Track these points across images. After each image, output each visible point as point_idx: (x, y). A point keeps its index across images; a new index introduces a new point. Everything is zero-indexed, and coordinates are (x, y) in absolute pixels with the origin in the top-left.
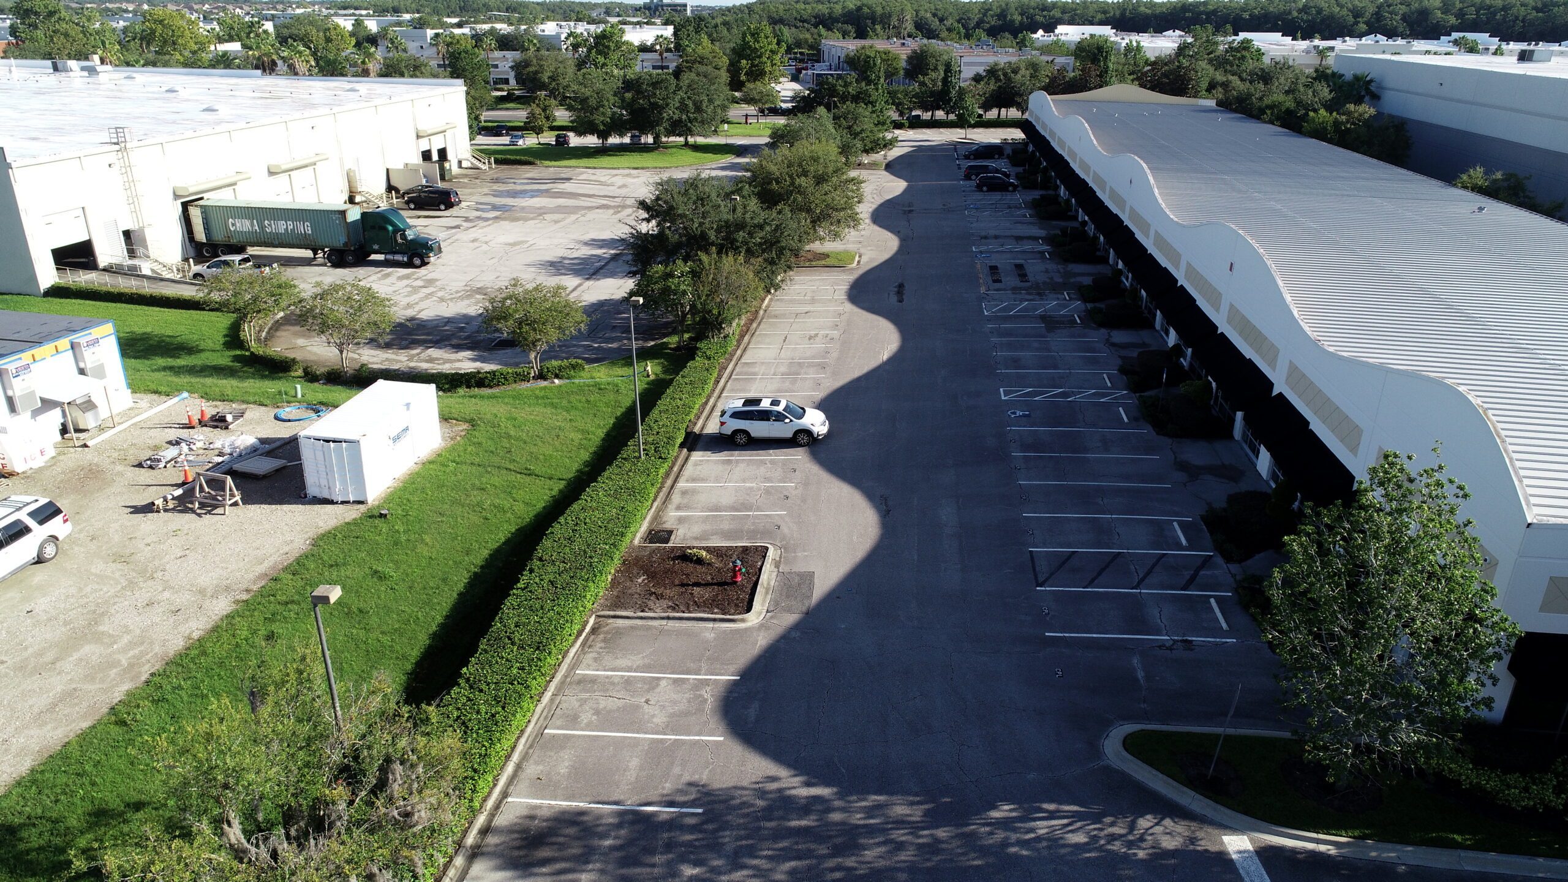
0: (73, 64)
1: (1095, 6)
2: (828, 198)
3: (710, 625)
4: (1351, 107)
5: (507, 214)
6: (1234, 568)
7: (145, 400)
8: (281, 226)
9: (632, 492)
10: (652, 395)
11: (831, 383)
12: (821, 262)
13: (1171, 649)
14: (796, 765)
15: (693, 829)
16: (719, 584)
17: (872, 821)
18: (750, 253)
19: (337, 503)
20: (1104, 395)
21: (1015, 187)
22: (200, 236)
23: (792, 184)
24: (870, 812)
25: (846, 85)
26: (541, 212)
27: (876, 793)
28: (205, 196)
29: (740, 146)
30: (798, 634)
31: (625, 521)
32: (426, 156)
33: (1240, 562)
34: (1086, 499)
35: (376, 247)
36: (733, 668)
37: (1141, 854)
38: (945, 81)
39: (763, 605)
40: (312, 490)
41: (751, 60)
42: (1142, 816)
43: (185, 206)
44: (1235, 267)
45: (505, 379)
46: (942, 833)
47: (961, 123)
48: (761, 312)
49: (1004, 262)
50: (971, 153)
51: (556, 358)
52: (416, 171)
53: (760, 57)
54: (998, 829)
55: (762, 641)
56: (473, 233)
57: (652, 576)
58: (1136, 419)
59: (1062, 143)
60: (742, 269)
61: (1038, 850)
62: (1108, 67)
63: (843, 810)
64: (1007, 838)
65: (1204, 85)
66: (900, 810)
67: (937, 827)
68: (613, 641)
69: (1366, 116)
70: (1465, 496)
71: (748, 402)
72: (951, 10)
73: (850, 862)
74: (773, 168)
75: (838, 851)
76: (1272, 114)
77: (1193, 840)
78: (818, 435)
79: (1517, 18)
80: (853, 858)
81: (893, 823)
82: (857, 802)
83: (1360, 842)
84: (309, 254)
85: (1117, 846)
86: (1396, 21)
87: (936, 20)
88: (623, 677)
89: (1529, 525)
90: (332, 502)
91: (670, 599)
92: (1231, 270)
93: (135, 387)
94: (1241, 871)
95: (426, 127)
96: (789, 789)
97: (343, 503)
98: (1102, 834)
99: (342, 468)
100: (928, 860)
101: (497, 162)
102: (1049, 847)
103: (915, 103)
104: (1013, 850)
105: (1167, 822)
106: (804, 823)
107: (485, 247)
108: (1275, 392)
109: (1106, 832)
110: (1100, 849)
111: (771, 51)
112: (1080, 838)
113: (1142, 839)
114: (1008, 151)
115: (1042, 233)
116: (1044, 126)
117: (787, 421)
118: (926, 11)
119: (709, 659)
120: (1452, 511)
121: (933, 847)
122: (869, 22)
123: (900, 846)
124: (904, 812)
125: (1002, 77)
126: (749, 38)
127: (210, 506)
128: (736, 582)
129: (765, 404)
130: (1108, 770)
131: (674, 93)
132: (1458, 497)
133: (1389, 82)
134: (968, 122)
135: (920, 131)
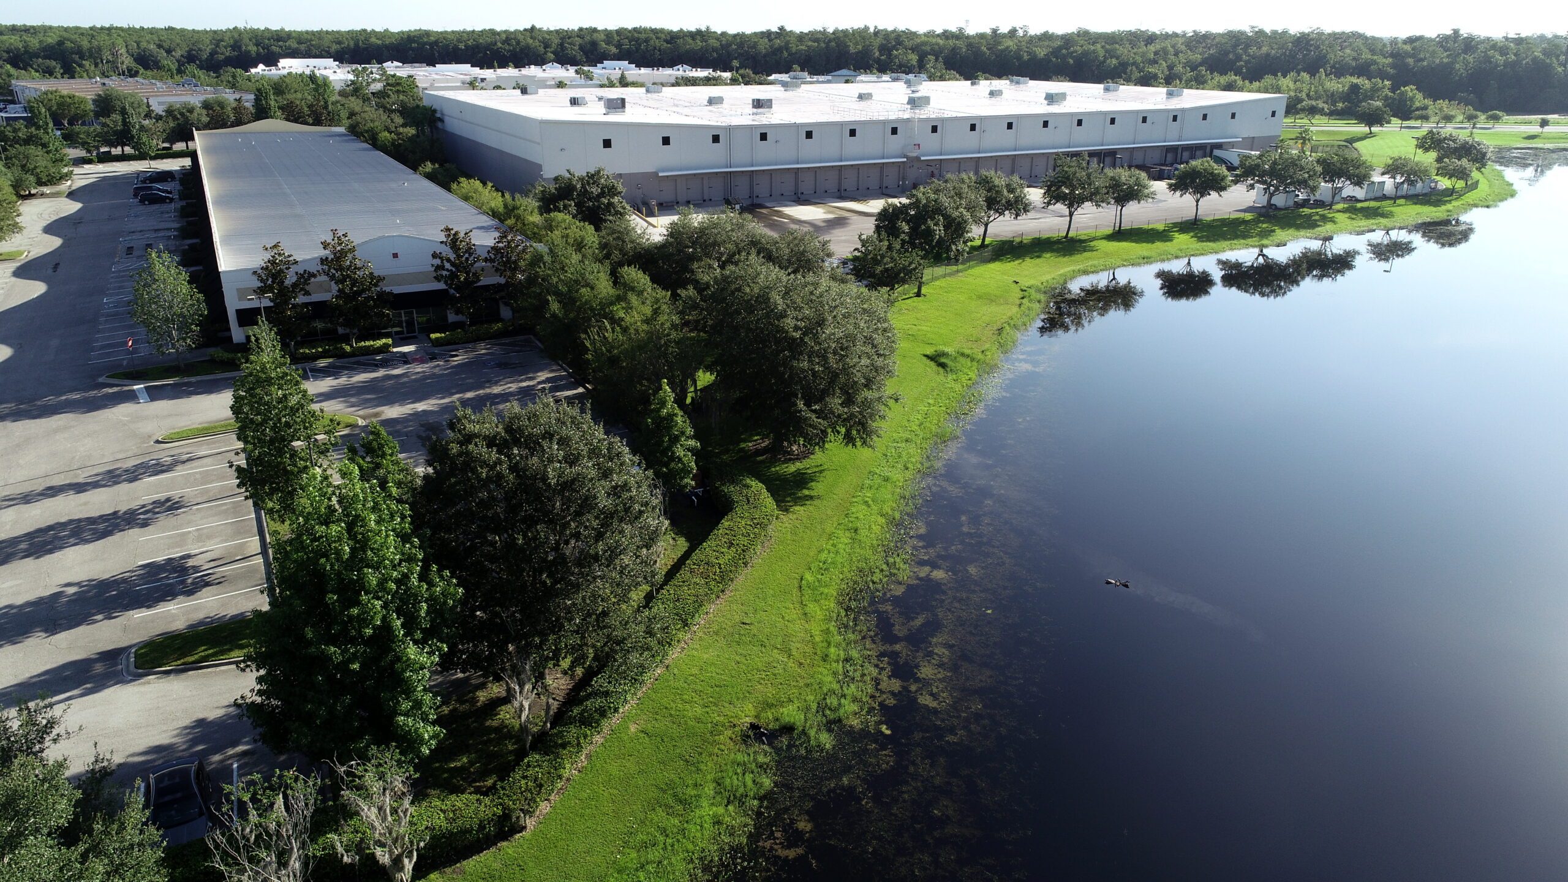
38: (125, 122)
49: (139, 244)
50: (148, 179)
87: (162, 51)
103: (99, 141)
114: (178, 174)
115: (176, 225)
122: (76, 57)
125: (179, 116)
134: (148, 154)
135: (110, 164)
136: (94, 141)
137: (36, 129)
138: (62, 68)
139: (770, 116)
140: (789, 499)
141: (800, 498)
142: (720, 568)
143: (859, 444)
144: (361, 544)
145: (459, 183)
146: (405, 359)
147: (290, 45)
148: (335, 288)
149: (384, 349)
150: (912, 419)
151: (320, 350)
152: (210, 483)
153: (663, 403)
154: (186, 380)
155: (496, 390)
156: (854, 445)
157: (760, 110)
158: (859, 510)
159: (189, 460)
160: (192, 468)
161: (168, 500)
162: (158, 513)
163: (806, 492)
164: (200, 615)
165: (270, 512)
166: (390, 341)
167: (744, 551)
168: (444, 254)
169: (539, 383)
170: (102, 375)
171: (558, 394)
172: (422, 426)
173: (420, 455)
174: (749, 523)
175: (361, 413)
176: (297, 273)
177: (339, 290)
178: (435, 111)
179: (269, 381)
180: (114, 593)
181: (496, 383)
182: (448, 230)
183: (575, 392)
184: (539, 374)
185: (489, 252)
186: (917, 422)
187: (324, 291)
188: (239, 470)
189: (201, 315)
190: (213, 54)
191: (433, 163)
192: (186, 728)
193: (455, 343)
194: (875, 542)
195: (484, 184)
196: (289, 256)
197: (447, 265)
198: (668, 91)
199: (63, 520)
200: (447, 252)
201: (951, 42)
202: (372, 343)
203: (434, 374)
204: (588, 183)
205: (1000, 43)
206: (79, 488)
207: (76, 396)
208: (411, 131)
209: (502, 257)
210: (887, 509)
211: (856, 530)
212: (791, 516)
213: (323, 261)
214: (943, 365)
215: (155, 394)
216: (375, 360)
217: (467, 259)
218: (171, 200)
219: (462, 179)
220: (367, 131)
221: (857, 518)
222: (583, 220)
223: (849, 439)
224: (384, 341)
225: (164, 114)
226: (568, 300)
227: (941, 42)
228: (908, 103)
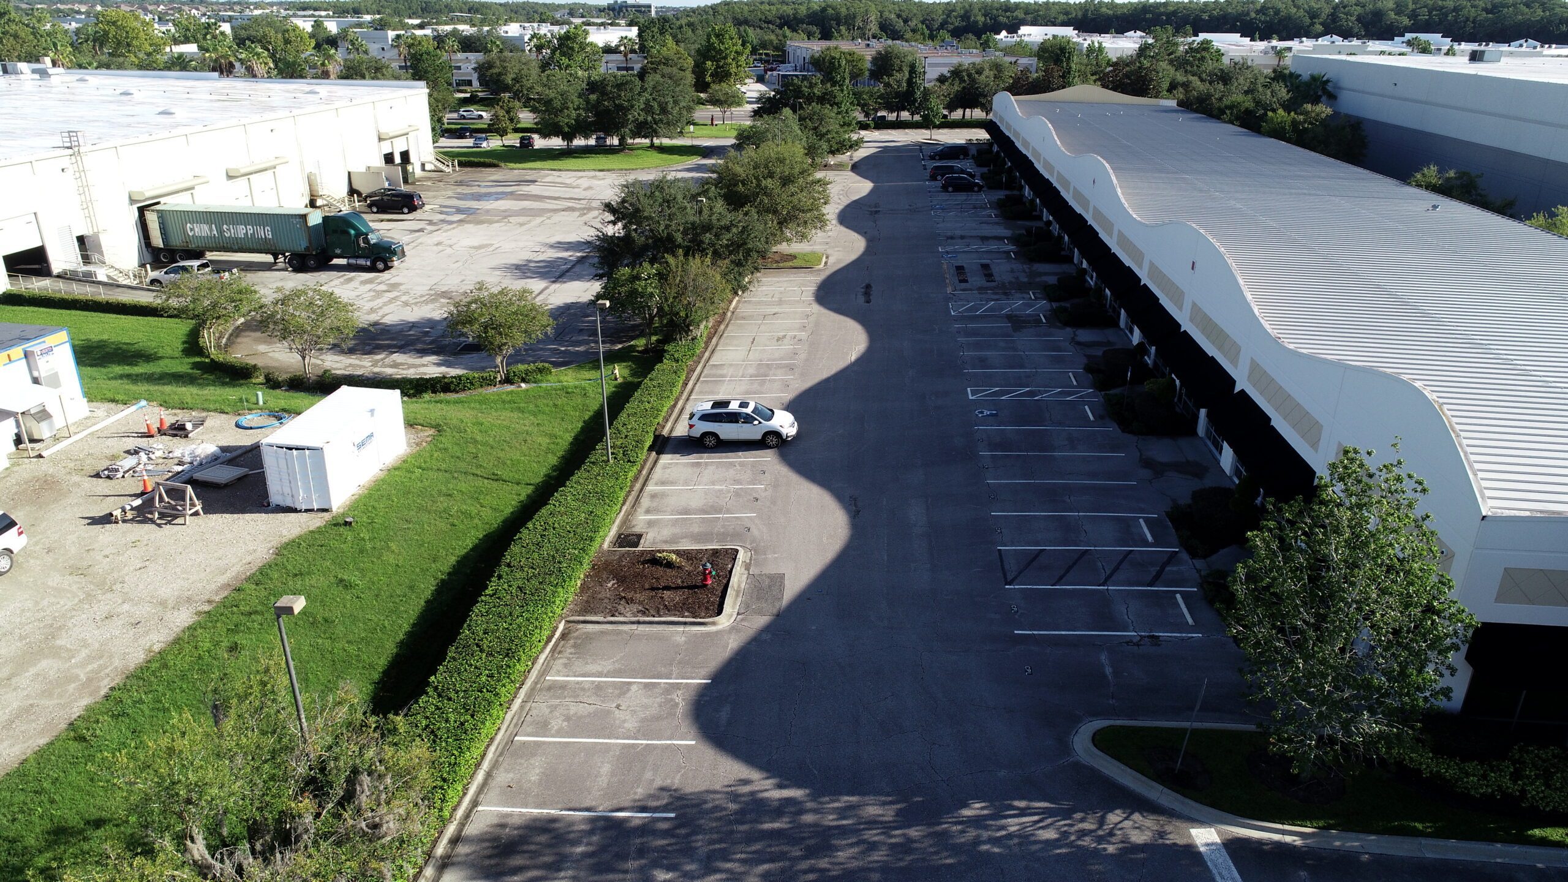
0: (23, 66)
1: (1057, 7)
2: (795, 199)
3: (681, 628)
4: (1308, 107)
5: (471, 218)
6: (1199, 563)
7: (102, 409)
8: (241, 231)
9: (601, 496)
10: (620, 398)
11: (800, 385)
12: (788, 262)
13: (1138, 645)
14: (769, 768)
15: (666, 833)
16: (689, 587)
17: (844, 822)
18: (716, 254)
19: (300, 511)
20: (1070, 394)
21: (980, 188)
22: (157, 241)
23: (759, 185)
24: (843, 813)
25: (811, 86)
26: (506, 215)
27: (848, 794)
28: (162, 200)
29: (706, 147)
30: (769, 636)
31: (594, 526)
32: (389, 158)
33: (1205, 557)
34: (1052, 497)
35: (338, 251)
36: (704, 672)
37: (1111, 849)
38: (910, 82)
39: (733, 608)
40: (275, 498)
41: (717, 61)
42: (1111, 810)
43: (142, 210)
44: (1196, 265)
45: (472, 383)
46: (914, 832)
47: (926, 124)
48: (729, 314)
49: (970, 262)
50: (936, 154)
51: (522, 362)
52: (379, 174)
53: (725, 58)
54: (970, 827)
55: (733, 644)
56: (437, 237)
57: (621, 580)
58: (1102, 417)
59: (1026, 144)
60: (710, 272)
61: (1009, 847)
62: (1070, 68)
63: (815, 811)
64: (978, 836)
65: (1165, 85)
66: (872, 810)
67: (909, 826)
68: (583, 646)
69: (1323, 116)
70: (1424, 491)
71: (717, 404)
72: (915, 11)
73: (823, 863)
74: (738, 169)
75: (811, 853)
76: (1231, 114)
77: (1162, 834)
78: (787, 437)
79: (1468, 19)
80: (826, 860)
81: (866, 823)
82: (829, 803)
83: (1325, 832)
84: (269, 258)
85: (1087, 842)
86: (1351, 22)
87: (901, 21)
88: (593, 682)
89: (1484, 517)
90: (294, 510)
91: (640, 603)
92: (1193, 269)
93: (91, 396)
94: (1209, 864)
95: (387, 129)
96: (762, 791)
97: (307, 511)
98: (1073, 829)
99: (305, 475)
100: (901, 860)
101: (461, 164)
102: (1020, 844)
103: (880, 103)
104: (985, 847)
105: (1136, 816)
106: (776, 825)
107: (449, 251)
108: (1237, 389)
109: (1076, 828)
110: (1071, 845)
111: (736, 52)
112: (1050, 834)
113: (1111, 834)
114: (973, 151)
115: (1007, 233)
116: (1009, 127)
117: (756, 422)
118: (890, 12)
119: (680, 663)
120: (1410, 506)
121: (906, 847)
122: (834, 23)
123: (873, 846)
124: (876, 812)
125: (966, 78)
126: (713, 39)
127: (170, 516)
128: (707, 585)
129: (734, 406)
130: (1078, 767)
131: (639, 94)
132: (1416, 491)
133: (1346, 82)
134: (930, 122)
135: (889, 131)
138: (820, 30)
170: (1075, 725)
178: (1327, 82)
190: (944, 23)
220: (1226, 110)
225: (949, 75)
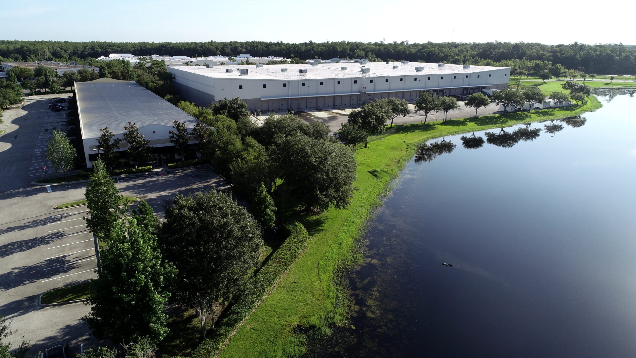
38: (46, 79)
49: (50, 128)
50: (55, 101)
62: (105, 72)
87: (63, 51)
114: (67, 100)
115: (65, 120)
122: (28, 53)
125: (68, 76)
133: (176, 74)
134: (56, 92)
135: (40, 96)
136: (34, 86)
137: (10, 82)
138: (22, 57)
139: (306, 76)
140: (313, 231)
141: (318, 230)
142: (285, 260)
143: (342, 208)
144: (137, 252)
145: (181, 103)
146: (157, 174)
147: (114, 48)
148: (129, 145)
149: (149, 170)
150: (363, 197)
151: (123, 170)
152: (76, 225)
153: (262, 192)
154: (67, 183)
155: (194, 186)
156: (340, 208)
157: (302, 74)
158: (342, 235)
159: (68, 216)
160: (68, 220)
161: (58, 233)
162: (54, 238)
163: (320, 228)
164: (70, 281)
165: (100, 238)
166: (151, 167)
167: (295, 252)
168: (174, 132)
169: (212, 184)
170: (33, 181)
171: (220, 188)
172: (164, 201)
173: (163, 213)
174: (297, 241)
175: (139, 196)
176: (114, 140)
177: (131, 146)
178: (172, 74)
179: (101, 184)
180: (34, 272)
181: (194, 184)
182: (176, 122)
183: (226, 187)
184: (212, 180)
185: (192, 131)
186: (365, 199)
187: (125, 147)
188: (88, 220)
189: (74, 157)
190: (83, 51)
191: (170, 95)
192: (62, 329)
193: (178, 168)
194: (348, 248)
195: (191, 103)
196: (111, 133)
197: (175, 136)
198: (265, 66)
199: (14, 241)
200: (175, 131)
201: (378, 47)
202: (144, 167)
203: (169, 180)
204: (233, 103)
205: (397, 47)
206: (21, 228)
207: (22, 190)
208: (162, 82)
209: (198, 133)
210: (353, 234)
211: (341, 243)
212: (314, 238)
213: (125, 135)
214: (376, 176)
215: (54, 189)
216: (145, 174)
217: (183, 134)
218: (64, 110)
219: (182, 102)
220: (144, 83)
221: (341, 238)
222: (231, 118)
223: (338, 206)
224: (149, 167)
225: (62, 76)
226: (224, 150)
227: (374, 47)
228: (361, 71)
